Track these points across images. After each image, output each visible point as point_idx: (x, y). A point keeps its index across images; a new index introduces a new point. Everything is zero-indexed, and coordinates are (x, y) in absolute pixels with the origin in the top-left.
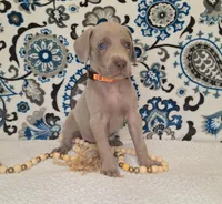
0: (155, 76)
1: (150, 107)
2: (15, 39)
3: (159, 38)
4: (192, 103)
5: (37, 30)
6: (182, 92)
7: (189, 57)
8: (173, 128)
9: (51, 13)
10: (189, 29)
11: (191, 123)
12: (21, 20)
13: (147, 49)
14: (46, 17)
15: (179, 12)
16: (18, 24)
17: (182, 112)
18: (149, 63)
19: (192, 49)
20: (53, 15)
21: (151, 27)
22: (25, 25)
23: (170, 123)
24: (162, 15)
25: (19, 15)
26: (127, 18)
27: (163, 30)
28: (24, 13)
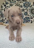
0: (26, 14)
1: (25, 18)
3: (26, 8)
5: (8, 7)
6: (30, 16)
7: (31, 11)
8: (29, 22)
10: (31, 7)
11: (32, 21)
14: (9, 5)
15: (29, 4)
16: (5, 6)
17: (30, 19)
18: (25, 12)
19: (31, 10)
23: (28, 21)
24: (27, 5)
25: (6, 5)
26: (22, 5)
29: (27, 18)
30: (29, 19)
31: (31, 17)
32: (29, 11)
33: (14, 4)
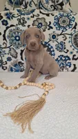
0: (61, 47)
1: (59, 59)
2: (5, 31)
3: (63, 31)
4: (75, 57)
5: (14, 27)
6: (72, 53)
7: (75, 39)
8: (68, 67)
9: (19, 20)
10: (75, 28)
11: (75, 65)
12: (7, 24)
13: (58, 35)
14: (17, 22)
15: (70, 20)
16: (6, 25)
17: (71, 61)
18: (59, 41)
19: (76, 36)
20: (20, 21)
21: (60, 27)
22: (9, 25)
23: (67, 65)
24: (64, 22)
25: (6, 21)
26: (50, 23)
27: (64, 28)
28: (8, 20)
29: (64, 59)
30: (68, 61)
31: (74, 55)
32: (68, 40)
33: (28, 19)
